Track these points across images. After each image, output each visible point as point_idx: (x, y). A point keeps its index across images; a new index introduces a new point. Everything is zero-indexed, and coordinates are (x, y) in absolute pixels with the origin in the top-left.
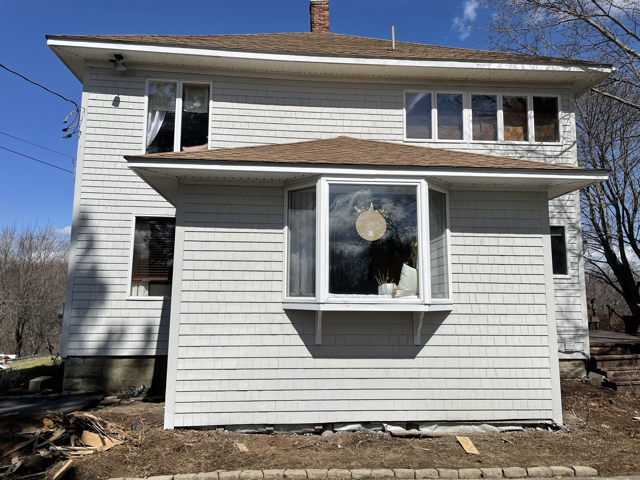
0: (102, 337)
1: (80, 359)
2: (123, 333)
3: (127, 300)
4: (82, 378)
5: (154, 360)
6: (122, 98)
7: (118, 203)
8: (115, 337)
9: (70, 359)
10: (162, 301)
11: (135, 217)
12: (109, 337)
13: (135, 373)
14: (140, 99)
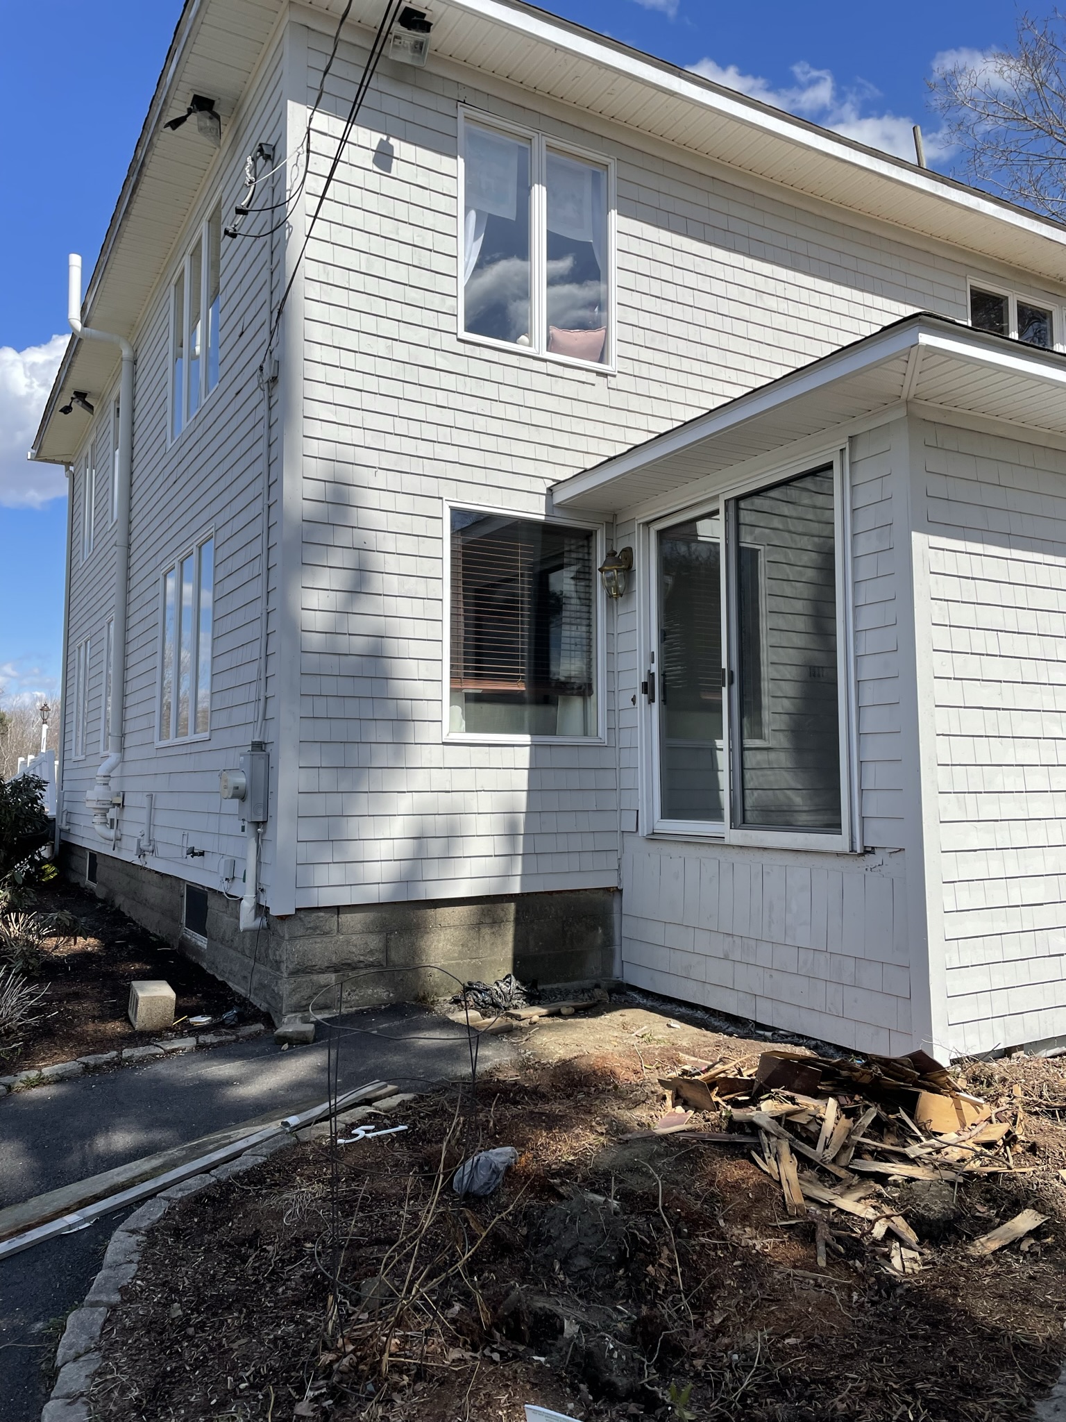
0: (403, 848)
1: (328, 915)
2: (451, 836)
3: (444, 744)
4: (336, 971)
5: (512, 906)
6: (401, 148)
7: (405, 463)
8: (435, 847)
9: (300, 919)
10: (528, 748)
11: (449, 509)
12: (420, 848)
13: (470, 945)
14: (446, 164)
